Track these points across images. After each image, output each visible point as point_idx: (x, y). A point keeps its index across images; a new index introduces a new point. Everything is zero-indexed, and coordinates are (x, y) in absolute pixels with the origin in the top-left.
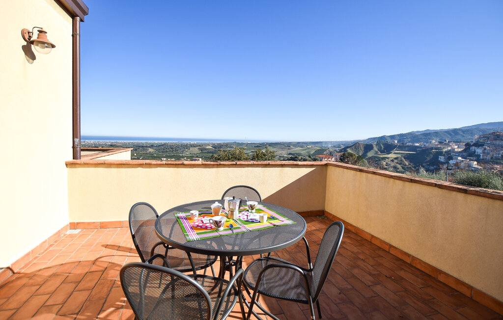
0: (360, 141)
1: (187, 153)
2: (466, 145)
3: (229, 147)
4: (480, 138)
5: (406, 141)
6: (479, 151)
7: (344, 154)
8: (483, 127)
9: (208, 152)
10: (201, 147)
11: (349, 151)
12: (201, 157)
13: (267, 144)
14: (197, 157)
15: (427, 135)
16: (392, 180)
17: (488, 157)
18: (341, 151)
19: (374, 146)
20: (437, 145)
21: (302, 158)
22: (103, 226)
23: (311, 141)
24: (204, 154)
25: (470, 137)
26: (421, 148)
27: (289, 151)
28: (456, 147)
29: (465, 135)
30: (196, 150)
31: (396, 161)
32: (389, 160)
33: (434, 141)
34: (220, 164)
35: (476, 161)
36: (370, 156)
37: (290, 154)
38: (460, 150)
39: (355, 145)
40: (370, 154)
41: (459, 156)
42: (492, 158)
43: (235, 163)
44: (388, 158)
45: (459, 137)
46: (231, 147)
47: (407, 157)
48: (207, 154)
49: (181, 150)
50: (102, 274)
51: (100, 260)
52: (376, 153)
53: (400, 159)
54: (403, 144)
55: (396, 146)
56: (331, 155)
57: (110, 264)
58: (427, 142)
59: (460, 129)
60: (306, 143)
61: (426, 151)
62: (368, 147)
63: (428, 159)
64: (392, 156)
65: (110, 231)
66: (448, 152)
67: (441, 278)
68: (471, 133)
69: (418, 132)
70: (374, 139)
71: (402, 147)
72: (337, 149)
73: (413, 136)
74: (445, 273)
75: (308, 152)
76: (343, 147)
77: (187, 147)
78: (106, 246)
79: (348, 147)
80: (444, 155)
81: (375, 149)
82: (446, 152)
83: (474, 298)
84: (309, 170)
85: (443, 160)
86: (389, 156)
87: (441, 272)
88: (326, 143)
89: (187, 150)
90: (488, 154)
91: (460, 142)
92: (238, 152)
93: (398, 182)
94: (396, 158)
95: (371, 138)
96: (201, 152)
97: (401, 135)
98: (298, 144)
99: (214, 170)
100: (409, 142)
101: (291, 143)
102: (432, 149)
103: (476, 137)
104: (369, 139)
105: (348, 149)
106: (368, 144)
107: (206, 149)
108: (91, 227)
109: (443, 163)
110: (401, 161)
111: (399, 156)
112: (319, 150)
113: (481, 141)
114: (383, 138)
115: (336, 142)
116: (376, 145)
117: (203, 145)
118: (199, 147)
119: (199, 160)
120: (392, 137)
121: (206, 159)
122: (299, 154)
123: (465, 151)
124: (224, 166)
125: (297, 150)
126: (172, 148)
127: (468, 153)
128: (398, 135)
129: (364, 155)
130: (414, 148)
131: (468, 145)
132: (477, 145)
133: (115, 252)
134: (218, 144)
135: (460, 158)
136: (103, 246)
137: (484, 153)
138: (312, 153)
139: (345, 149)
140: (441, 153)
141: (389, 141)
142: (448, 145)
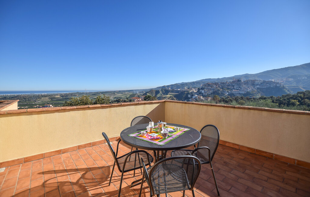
0: (153, 89)
1: (39, 101)
2: (198, 89)
3: (73, 96)
4: (203, 86)
5: (174, 88)
6: (203, 91)
7: (146, 96)
8: (203, 81)
9: (57, 100)
10: (51, 97)
11: (148, 94)
12: (52, 104)
13: (100, 92)
14: (48, 104)
15: (183, 85)
16: (202, 106)
17: (206, 94)
18: (144, 95)
19: (160, 91)
20: (187, 89)
21: (122, 100)
22: (27, 160)
23: (127, 90)
24: (54, 102)
25: (199, 85)
26: (181, 91)
27: (115, 96)
28: (194, 90)
29: (197, 84)
30: (47, 99)
31: (170, 98)
32: (167, 98)
33: (186, 88)
34: (112, 106)
35: (202, 96)
36: (159, 96)
37: (115, 98)
38: (196, 91)
39: (151, 91)
40: (158, 96)
41: (196, 94)
42: (207, 94)
43: (120, 104)
44: (167, 97)
45: (195, 86)
46: (75, 96)
47: (175, 96)
48: (56, 102)
49: (34, 100)
50: (59, 191)
51: (48, 182)
52: (161, 95)
53: (172, 97)
54: (173, 89)
55: (170, 90)
56: (139, 97)
57: (59, 183)
58: (183, 89)
59: (195, 82)
60: (124, 91)
61: (182, 93)
62: (157, 92)
63: (184, 96)
64: (168, 96)
65: (35, 163)
66: (192, 93)
67: (227, 145)
68: (200, 84)
69: (179, 83)
70: (160, 87)
71: (172, 91)
72: (142, 94)
73: (177, 85)
74: (228, 142)
75: (126, 96)
76: (145, 92)
77: (39, 97)
78: (43, 173)
79: (147, 92)
80: (190, 94)
81: (161, 92)
82: (191, 93)
83: (240, 149)
84: (157, 105)
85: (190, 97)
86: (167, 96)
87: (226, 142)
88: (136, 90)
89: (39, 99)
90: (206, 92)
91: (196, 88)
92: (85, 98)
93: (204, 106)
94: (170, 97)
95: (158, 87)
96: (51, 100)
97: (172, 85)
98: (120, 92)
99: (108, 109)
100: (176, 89)
101: (115, 91)
102: (185, 91)
103: (202, 85)
104: (157, 87)
105: (147, 94)
106: (157, 90)
107: (55, 98)
108: (16, 163)
109: (190, 98)
110: (173, 98)
111: (172, 95)
112: (132, 95)
113: (203, 87)
114: (164, 87)
115: (141, 90)
116: (161, 90)
117: (52, 95)
118: (49, 97)
119: (49, 107)
120: (168, 86)
121: (56, 105)
122: (121, 98)
123: (198, 92)
124: (114, 106)
125: (119, 95)
126: (25, 99)
127: (199, 93)
128: (170, 85)
129: (156, 96)
130: (178, 92)
131: (199, 89)
132: (202, 89)
133: (55, 175)
134: (65, 94)
135: (196, 95)
136: (39, 174)
137: (205, 92)
138: (128, 97)
139: (146, 94)
140: (188, 93)
141: (167, 88)
142: (191, 89)
